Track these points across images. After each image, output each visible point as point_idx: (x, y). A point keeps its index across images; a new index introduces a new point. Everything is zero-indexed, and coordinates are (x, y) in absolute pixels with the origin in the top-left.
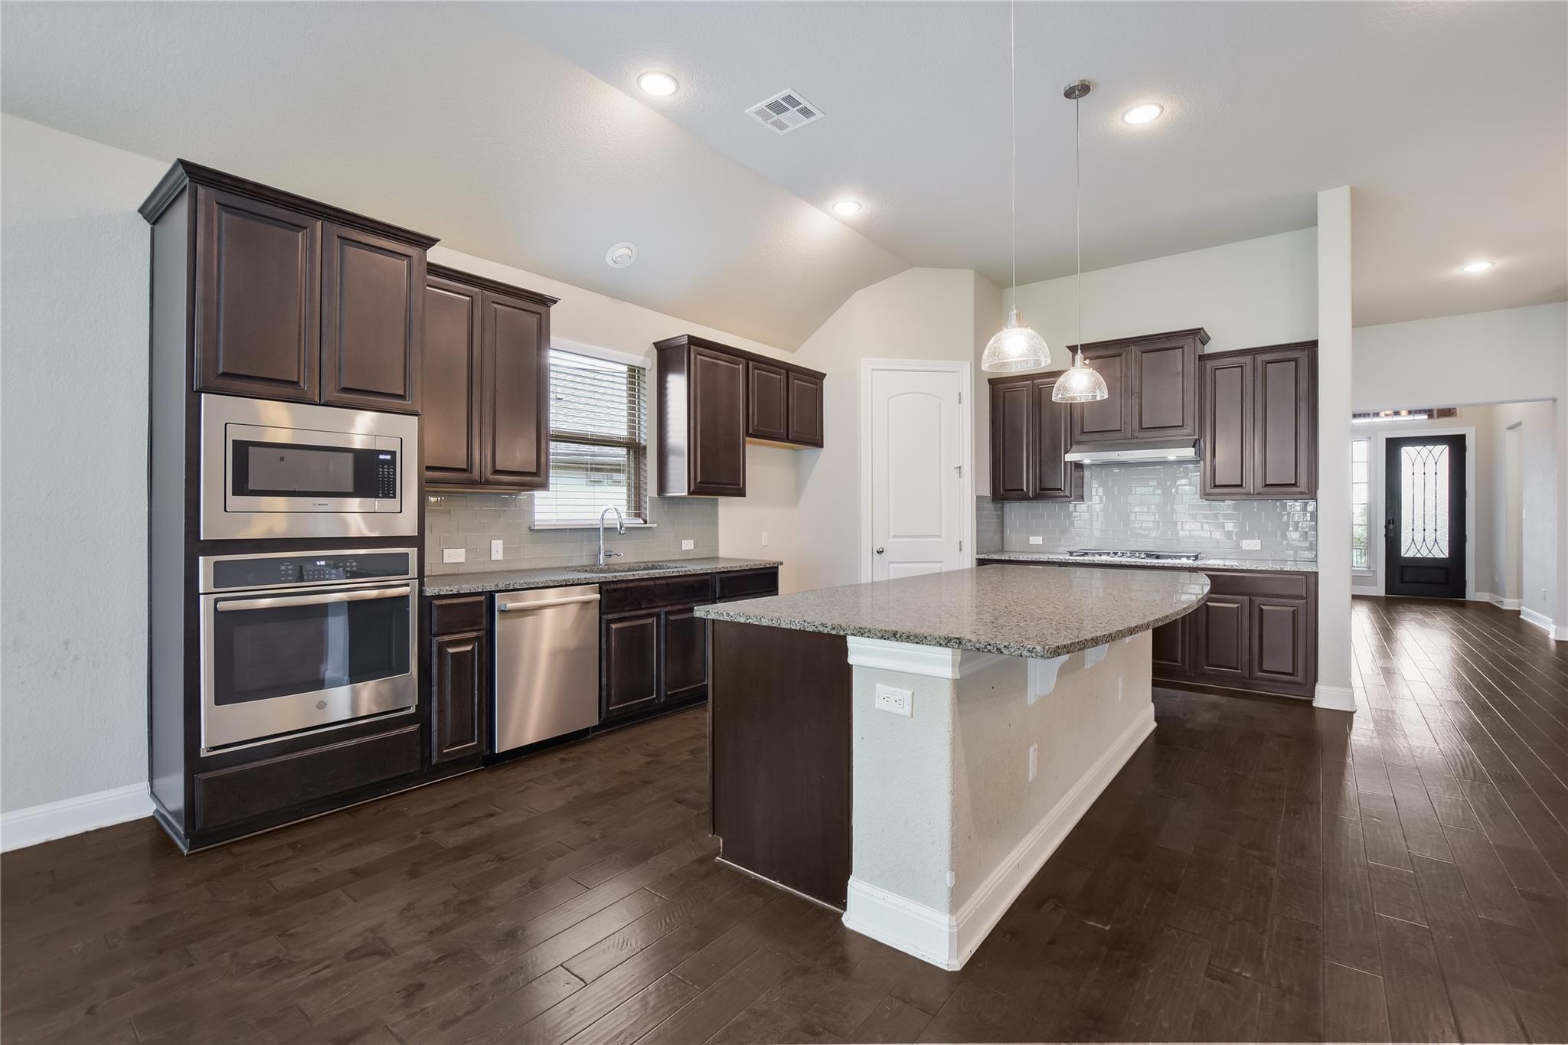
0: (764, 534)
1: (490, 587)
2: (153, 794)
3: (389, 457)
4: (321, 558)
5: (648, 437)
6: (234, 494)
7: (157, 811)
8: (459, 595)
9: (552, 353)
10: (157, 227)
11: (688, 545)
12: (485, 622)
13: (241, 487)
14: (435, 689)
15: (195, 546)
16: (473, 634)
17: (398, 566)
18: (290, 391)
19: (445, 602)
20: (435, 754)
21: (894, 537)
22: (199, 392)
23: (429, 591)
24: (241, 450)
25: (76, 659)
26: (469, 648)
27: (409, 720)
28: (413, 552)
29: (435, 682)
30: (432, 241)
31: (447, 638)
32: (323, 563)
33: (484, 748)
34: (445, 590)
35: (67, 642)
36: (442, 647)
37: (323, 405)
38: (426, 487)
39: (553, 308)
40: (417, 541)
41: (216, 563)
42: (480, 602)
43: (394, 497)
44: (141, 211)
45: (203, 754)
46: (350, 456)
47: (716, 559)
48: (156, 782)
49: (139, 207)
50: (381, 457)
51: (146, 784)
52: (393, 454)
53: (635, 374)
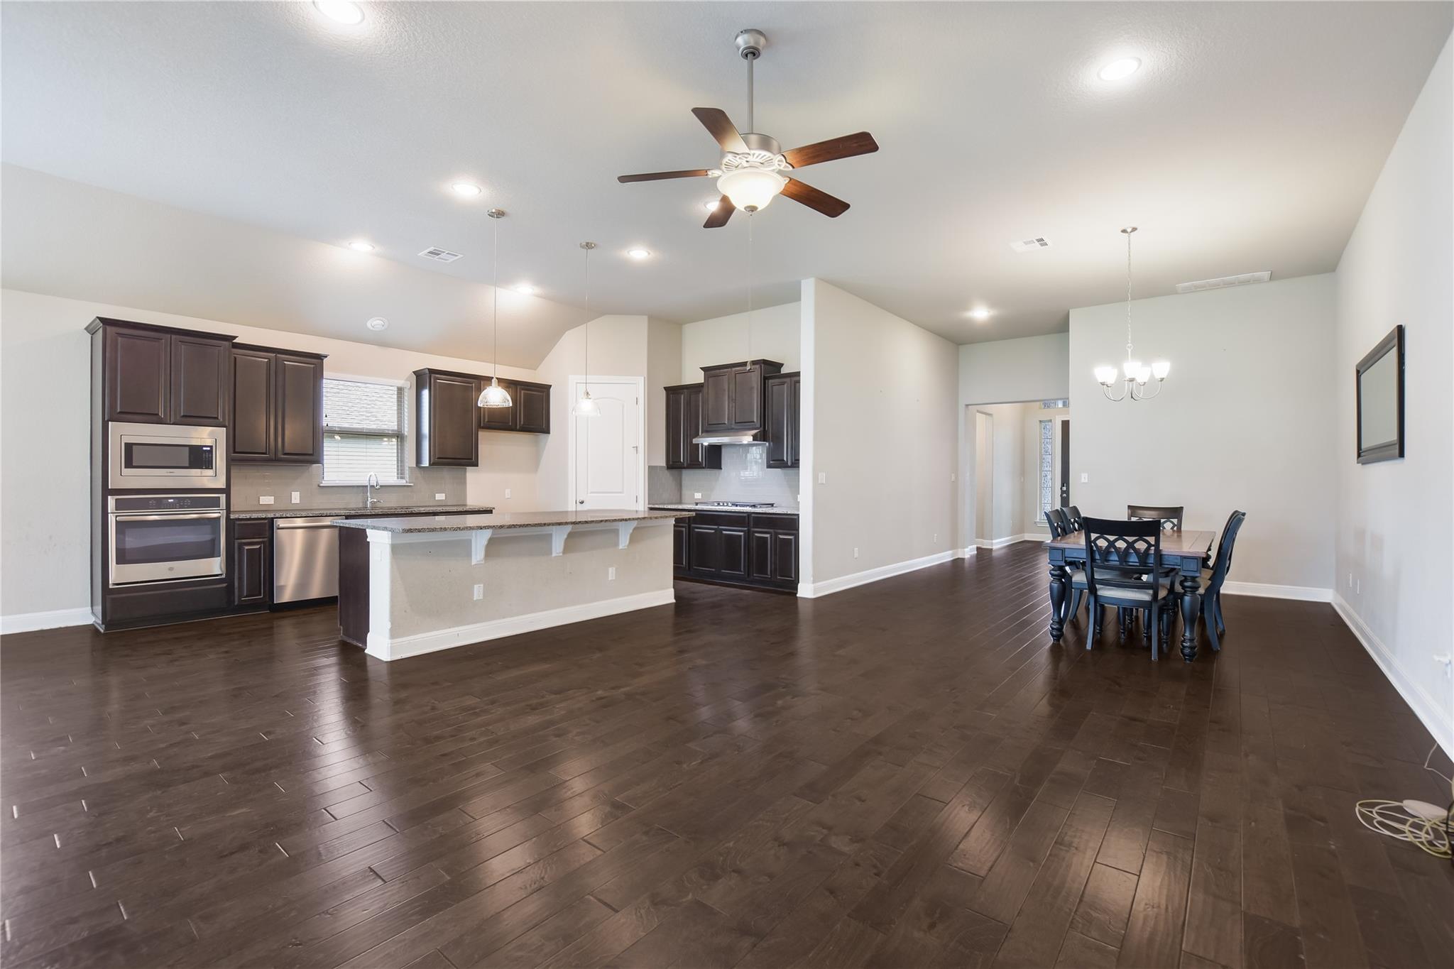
0: (508, 491)
1: (270, 515)
2: (92, 612)
3: (209, 449)
4: (171, 498)
5: (409, 430)
6: (125, 467)
7: (95, 622)
8: (250, 519)
9: (324, 381)
10: (93, 336)
11: (440, 497)
12: (267, 534)
13: (129, 464)
14: (236, 567)
15: (107, 492)
16: (261, 540)
17: (215, 503)
18: (154, 418)
19: (243, 522)
20: (236, 599)
21: (592, 493)
22: (108, 421)
23: (232, 516)
24: (129, 447)
25: (55, 545)
26: (258, 547)
27: (221, 581)
28: (223, 497)
29: (236, 563)
30: (235, 337)
31: (243, 541)
32: (172, 500)
33: (267, 600)
34: (242, 516)
35: (51, 537)
36: (241, 545)
37: (173, 424)
38: (231, 462)
39: (325, 360)
40: (227, 491)
41: (116, 499)
42: (265, 523)
43: (212, 468)
44: (86, 329)
45: (111, 587)
46: (188, 448)
47: (465, 505)
48: (94, 608)
49: (85, 326)
50: (204, 449)
51: (90, 608)
52: (211, 447)
53: (400, 391)
